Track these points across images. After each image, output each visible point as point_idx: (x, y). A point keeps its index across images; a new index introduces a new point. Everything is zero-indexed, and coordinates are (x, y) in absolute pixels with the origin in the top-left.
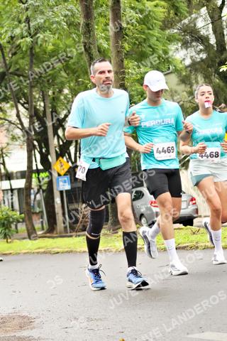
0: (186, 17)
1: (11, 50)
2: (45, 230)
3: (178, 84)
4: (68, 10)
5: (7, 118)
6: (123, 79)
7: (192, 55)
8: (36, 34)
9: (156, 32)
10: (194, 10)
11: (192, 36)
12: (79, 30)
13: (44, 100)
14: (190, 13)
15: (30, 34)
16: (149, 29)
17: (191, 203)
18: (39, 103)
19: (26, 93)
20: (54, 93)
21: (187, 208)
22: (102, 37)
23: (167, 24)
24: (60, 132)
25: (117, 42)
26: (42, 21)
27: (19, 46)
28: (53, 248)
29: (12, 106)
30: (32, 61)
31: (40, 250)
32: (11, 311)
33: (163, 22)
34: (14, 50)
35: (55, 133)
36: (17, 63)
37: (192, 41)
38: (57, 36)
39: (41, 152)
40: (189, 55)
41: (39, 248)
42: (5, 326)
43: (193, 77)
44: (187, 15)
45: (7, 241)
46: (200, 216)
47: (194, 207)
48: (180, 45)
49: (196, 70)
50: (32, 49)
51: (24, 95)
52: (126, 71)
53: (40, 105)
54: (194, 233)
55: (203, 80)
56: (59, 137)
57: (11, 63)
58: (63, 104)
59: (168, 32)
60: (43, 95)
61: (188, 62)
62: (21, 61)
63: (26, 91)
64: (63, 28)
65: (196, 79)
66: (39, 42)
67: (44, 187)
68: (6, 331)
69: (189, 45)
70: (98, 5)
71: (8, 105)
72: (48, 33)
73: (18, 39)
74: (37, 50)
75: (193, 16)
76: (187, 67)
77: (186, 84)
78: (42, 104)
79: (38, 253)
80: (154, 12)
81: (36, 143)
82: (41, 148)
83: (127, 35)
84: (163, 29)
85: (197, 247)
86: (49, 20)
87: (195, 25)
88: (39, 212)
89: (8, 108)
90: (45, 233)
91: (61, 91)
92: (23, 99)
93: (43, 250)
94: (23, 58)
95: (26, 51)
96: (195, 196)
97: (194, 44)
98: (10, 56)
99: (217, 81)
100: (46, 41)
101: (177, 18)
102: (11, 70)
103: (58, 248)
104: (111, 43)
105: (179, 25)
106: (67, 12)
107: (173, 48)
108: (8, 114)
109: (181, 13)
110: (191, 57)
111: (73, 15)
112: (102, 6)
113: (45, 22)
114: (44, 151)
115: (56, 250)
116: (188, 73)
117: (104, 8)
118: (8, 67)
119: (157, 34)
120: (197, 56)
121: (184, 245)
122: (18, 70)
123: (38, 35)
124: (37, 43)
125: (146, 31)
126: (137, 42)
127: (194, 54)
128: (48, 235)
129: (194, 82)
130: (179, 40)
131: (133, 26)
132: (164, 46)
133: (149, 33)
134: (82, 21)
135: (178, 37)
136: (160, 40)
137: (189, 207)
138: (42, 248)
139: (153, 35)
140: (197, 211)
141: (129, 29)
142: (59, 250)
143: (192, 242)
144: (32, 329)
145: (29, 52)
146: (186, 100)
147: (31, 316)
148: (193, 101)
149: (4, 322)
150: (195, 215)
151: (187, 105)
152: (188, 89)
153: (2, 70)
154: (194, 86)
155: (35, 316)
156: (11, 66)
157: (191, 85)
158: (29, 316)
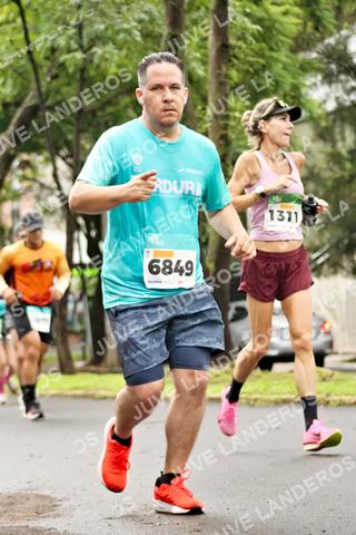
0: (331, 34)
1: (49, 71)
2: (88, 360)
3: (314, 140)
4: (146, 12)
5: (37, 178)
6: (226, 127)
7: (338, 95)
8: (91, 47)
9: (283, 55)
10: (346, 24)
11: (340, 66)
12: (159, 46)
14: (339, 28)
15: (81, 47)
16: (271, 49)
17: (321, 331)
19: (70, 141)
21: (316, 338)
22: (196, 59)
23: (301, 44)
25: (220, 68)
26: (102, 27)
27: (62, 65)
28: (98, 389)
29: (47, 160)
31: (77, 392)
32: (27, 486)
33: (295, 39)
34: (54, 71)
36: (58, 91)
37: (339, 72)
38: (124, 52)
39: (88, 236)
40: (333, 96)
41: (76, 389)
42: (13, 510)
43: (337, 130)
44: (334, 30)
46: (336, 353)
47: (327, 338)
48: (320, 77)
49: (343, 120)
51: (68, 144)
52: (231, 114)
54: (324, 380)
55: (353, 135)
57: (48, 91)
59: (302, 56)
61: (331, 106)
62: (64, 90)
63: (70, 137)
64: (135, 41)
65: (342, 133)
66: (96, 61)
67: (91, 292)
68: (14, 519)
69: (334, 78)
70: (193, 7)
71: (41, 158)
72: (110, 47)
73: (61, 54)
74: (92, 73)
75: (344, 32)
76: (328, 114)
77: (325, 140)
79: (74, 396)
80: (281, 23)
81: (81, 221)
82: (89, 229)
83: (235, 57)
84: (294, 50)
86: (113, 26)
87: (346, 47)
88: (80, 332)
89: (41, 163)
92: (65, 149)
93: (80, 392)
94: (68, 84)
95: (74, 74)
97: (342, 77)
98: (49, 79)
100: (106, 60)
101: (318, 35)
102: (49, 103)
103: (106, 389)
104: (210, 68)
105: (320, 47)
106: (143, 16)
107: (308, 83)
108: (40, 172)
109: (324, 27)
110: (337, 99)
111: (152, 21)
112: (199, 8)
113: (106, 29)
114: (93, 233)
115: (103, 393)
116: (330, 123)
117: (202, 12)
118: (44, 96)
119: (284, 59)
120: (346, 97)
123: (95, 49)
124: (91, 61)
125: (268, 53)
126: (251, 70)
127: (341, 93)
129: (338, 137)
130: (318, 70)
131: (245, 42)
132: (294, 77)
133: (271, 57)
134: (165, 30)
135: (316, 65)
136: (288, 67)
137: (319, 337)
138: (80, 388)
139: (277, 60)
140: (331, 344)
141: (240, 48)
143: (321, 392)
144: (55, 517)
145: (78, 76)
146: (324, 166)
147: (56, 495)
148: (336, 168)
149: (12, 504)
150: (328, 351)
151: (326, 174)
152: (329, 149)
153: (33, 102)
154: (340, 145)
155: (61, 497)
156: (48, 96)
157: (334, 143)
158: (52, 496)
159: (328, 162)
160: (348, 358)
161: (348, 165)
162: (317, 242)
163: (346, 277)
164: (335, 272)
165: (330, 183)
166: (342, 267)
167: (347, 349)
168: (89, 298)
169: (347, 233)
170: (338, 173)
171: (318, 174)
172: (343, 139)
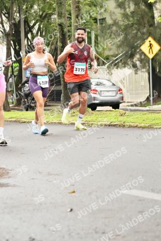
2: (14, 104)
3: (116, 8)
6: (79, 2)
13: (19, 13)
17: (119, 92)
18: (15, 14)
19: (7, 7)
20: (27, 8)
24: (29, 36)
28: (22, 119)
31: (12, 119)
35: (26, 36)
39: (15, 49)
43: (127, 3)
46: (124, 102)
47: (122, 96)
51: (6, 8)
53: (16, 16)
54: (122, 115)
55: (134, 6)
56: (28, 39)
58: (33, 16)
60: (19, 9)
63: (7, 5)
65: (129, 5)
67: (16, 73)
77: (121, 8)
78: (18, 15)
79: (11, 121)
81: (12, 42)
82: (15, 46)
85: (124, 126)
88: (11, 91)
90: (15, 106)
91: (32, 7)
93: (14, 120)
96: (122, 87)
99: (144, 7)
103: (25, 118)
114: (17, 47)
115: (24, 120)
121: (115, 123)
128: (16, 107)
129: (127, 7)
137: (117, 95)
140: (122, 98)
142: (26, 120)
143: (120, 121)
146: (120, 19)
147: (8, 168)
148: (126, 20)
150: (121, 101)
151: (121, 23)
152: (122, 11)
154: (127, 10)
155: (10, 169)
157: (125, 9)
158: (6, 168)
159: (122, 18)
160: (130, 104)
161: (131, 19)
162: (117, 53)
163: (130, 69)
164: (125, 67)
165: (123, 27)
166: (128, 64)
167: (129, 100)
169: (130, 49)
170: (127, 22)
171: (118, 23)
172: (129, 7)
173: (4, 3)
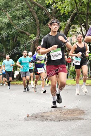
1: (79, 4)
2: (89, 76)
5: (76, 31)
27: (83, 2)
29: (79, 26)
30: (88, 9)
31: (88, 84)
32: (76, 107)
34: (81, 4)
41: (87, 83)
42: (74, 113)
45: (74, 80)
50: (88, 4)
51: (84, 22)
62: (83, 9)
67: (90, 59)
68: (74, 115)
71: (77, 26)
74: (90, 4)
82: (89, 44)
90: (89, 78)
92: (83, 24)
93: (89, 84)
94: (84, 7)
95: (86, 5)
98: (79, 6)
102: (79, 12)
108: (77, 29)
118: (78, 10)
122: (82, 12)
138: (88, 83)
144: (84, 115)
147: (84, 110)
149: (73, 112)
153: (75, 12)
155: (85, 110)
156: (79, 10)
168: (89, 61)
173: (83, 20)
